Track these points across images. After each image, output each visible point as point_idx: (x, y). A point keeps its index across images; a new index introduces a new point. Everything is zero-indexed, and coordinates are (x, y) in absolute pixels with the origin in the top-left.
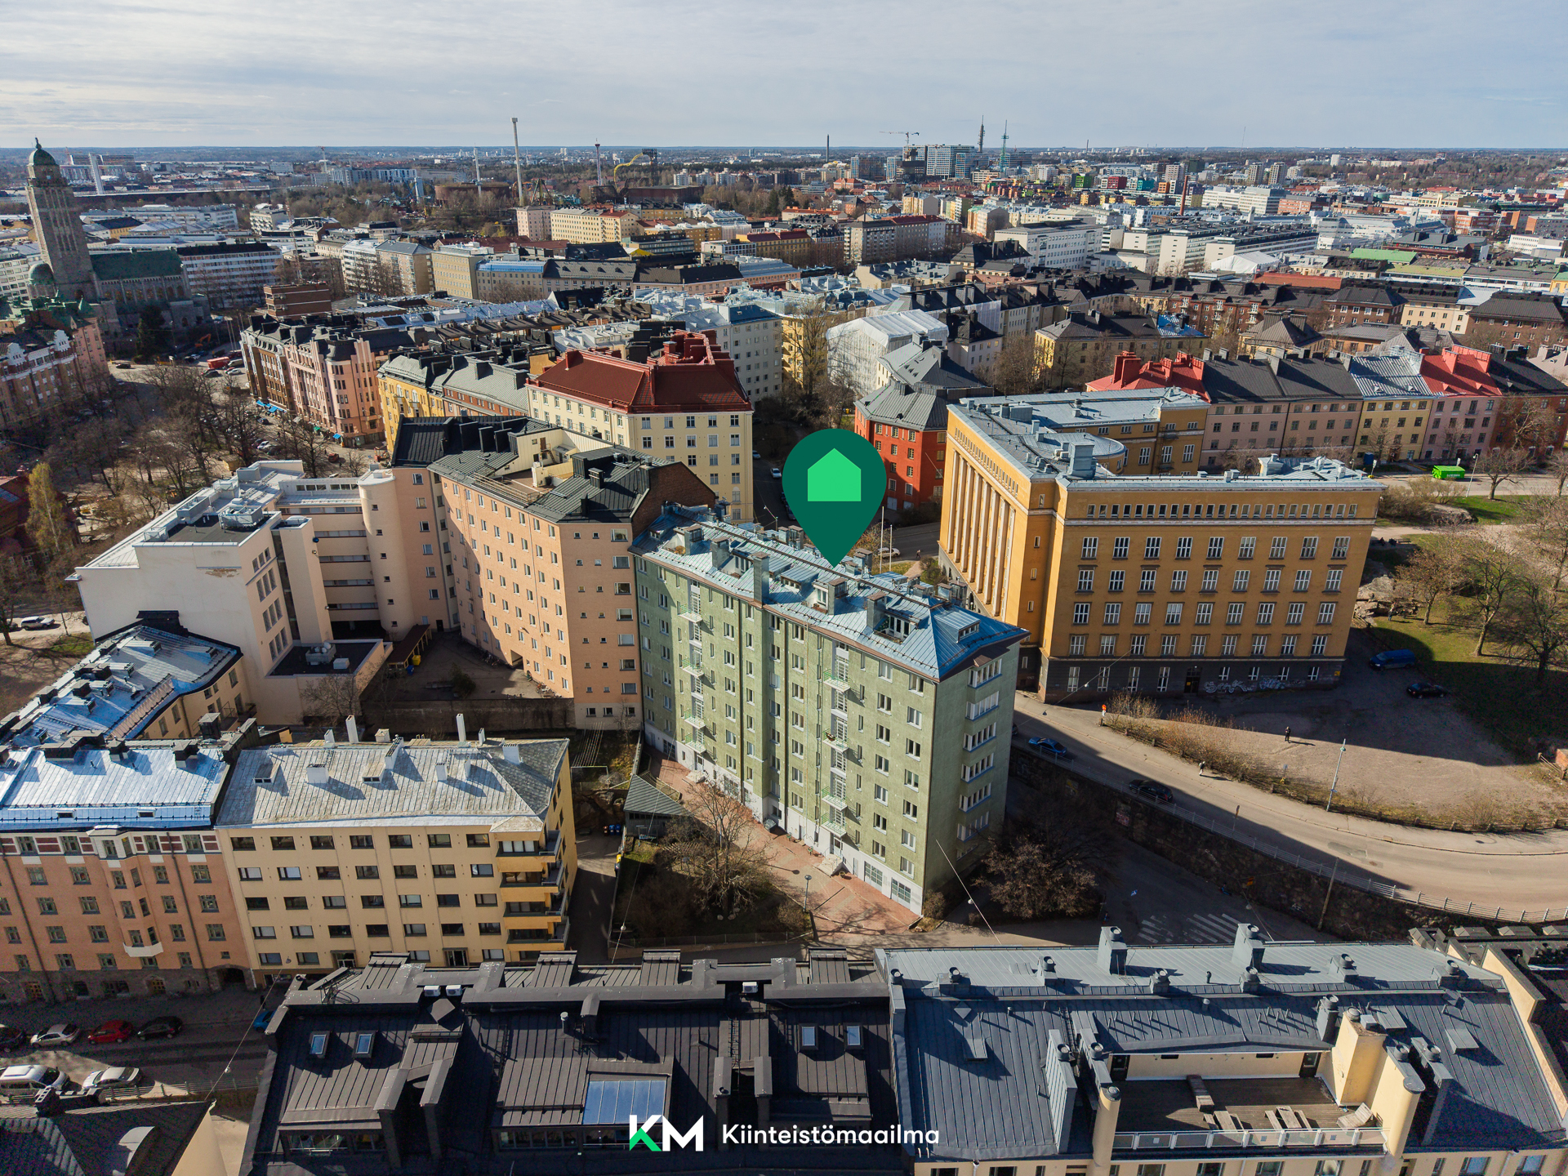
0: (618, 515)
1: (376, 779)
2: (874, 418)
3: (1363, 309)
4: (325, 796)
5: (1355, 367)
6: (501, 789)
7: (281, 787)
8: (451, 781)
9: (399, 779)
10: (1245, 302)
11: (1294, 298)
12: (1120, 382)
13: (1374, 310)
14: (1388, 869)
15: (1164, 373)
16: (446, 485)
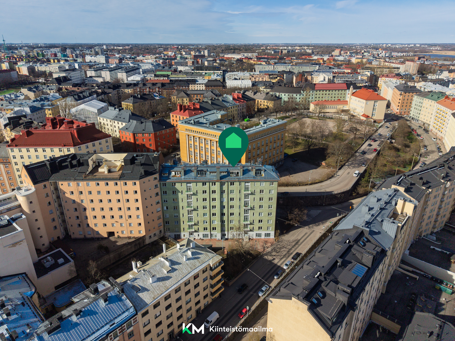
0: (154, 172)
1: (170, 270)
2: (134, 132)
3: (183, 87)
4: (161, 283)
5: (223, 101)
6: (202, 254)
7: (144, 289)
8: (189, 259)
9: (175, 267)
10: (154, 88)
11: (166, 86)
12: (183, 111)
13: (185, 87)
14: (328, 190)
15: (191, 108)
16: (62, 184)
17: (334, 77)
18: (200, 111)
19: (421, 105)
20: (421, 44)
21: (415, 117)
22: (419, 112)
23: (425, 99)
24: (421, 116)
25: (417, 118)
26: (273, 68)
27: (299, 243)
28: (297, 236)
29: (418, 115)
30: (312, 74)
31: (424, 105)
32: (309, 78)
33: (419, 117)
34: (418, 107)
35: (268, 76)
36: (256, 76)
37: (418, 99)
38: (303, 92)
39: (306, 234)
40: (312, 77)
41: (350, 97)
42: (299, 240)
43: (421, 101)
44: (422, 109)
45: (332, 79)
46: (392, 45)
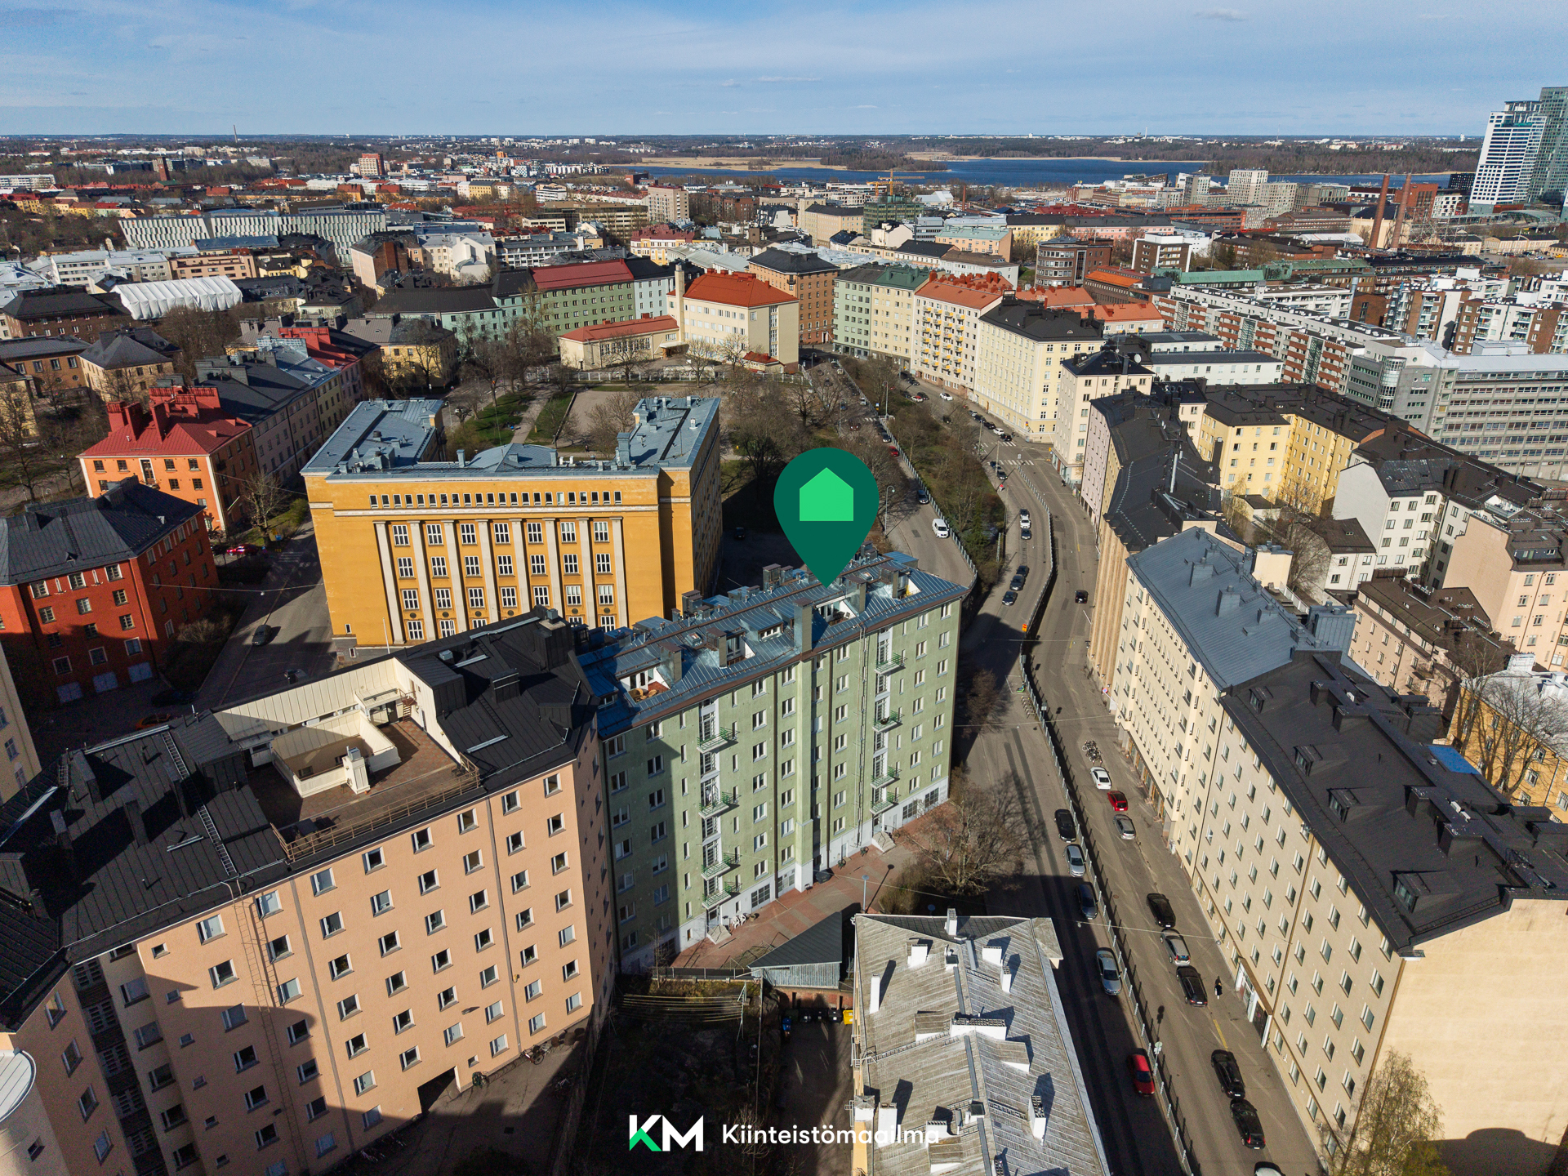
5: (279, 363)
16: (158, 950)
17: (499, 245)
18: (232, 422)
19: (864, 305)
20: (599, 139)
21: (856, 345)
22: (864, 327)
23: (874, 287)
24: (873, 338)
25: (862, 346)
26: (205, 230)
27: (1026, 784)
28: (996, 764)
29: (863, 338)
30: (422, 242)
31: (875, 304)
32: (416, 255)
33: (866, 343)
34: (857, 315)
35: (251, 258)
36: (198, 261)
37: (850, 291)
38: (503, 303)
39: (1008, 747)
40: (424, 252)
41: (682, 302)
42: (1014, 774)
43: (865, 294)
44: (873, 317)
45: (494, 253)
46: (518, 139)
